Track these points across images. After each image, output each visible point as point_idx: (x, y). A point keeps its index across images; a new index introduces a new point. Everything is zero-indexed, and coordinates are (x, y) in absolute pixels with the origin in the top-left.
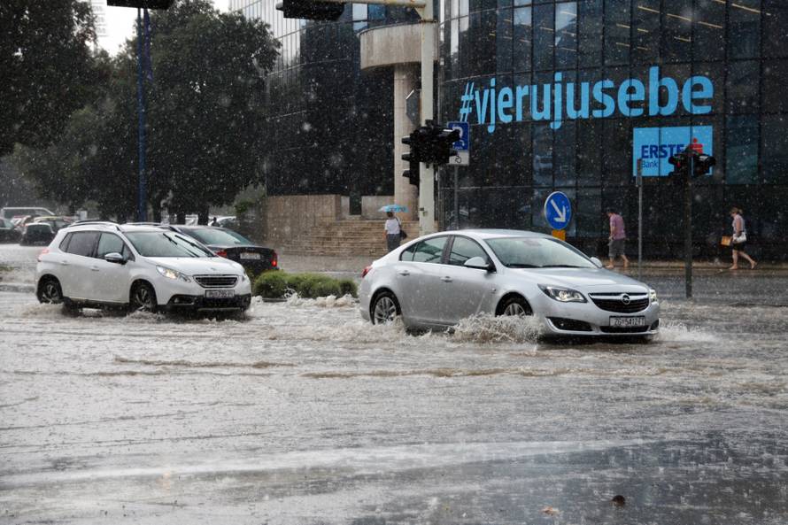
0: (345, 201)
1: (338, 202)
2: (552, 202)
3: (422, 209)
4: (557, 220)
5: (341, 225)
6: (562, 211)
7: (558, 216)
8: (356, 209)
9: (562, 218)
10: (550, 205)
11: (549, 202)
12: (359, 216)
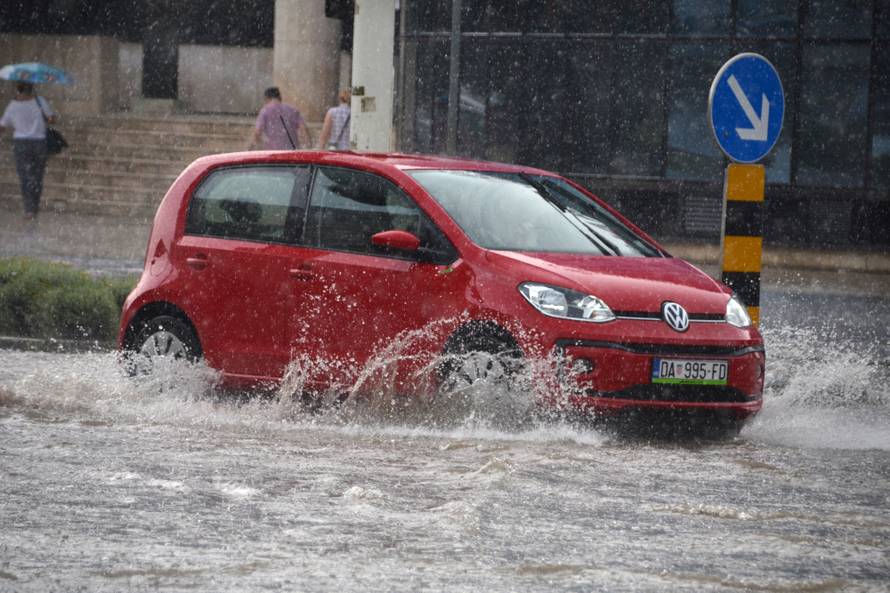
0: (131, 58)
1: (110, 58)
2: (732, 82)
3: (360, 91)
4: (744, 134)
5: (118, 124)
6: (759, 113)
7: (748, 125)
8: (161, 81)
9: (757, 131)
10: (723, 86)
11: (724, 79)
12: (170, 102)
